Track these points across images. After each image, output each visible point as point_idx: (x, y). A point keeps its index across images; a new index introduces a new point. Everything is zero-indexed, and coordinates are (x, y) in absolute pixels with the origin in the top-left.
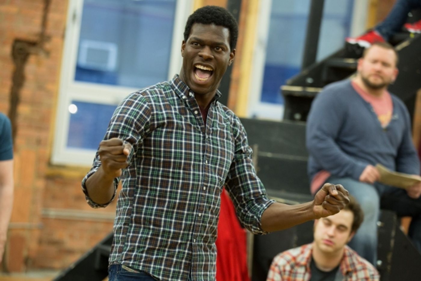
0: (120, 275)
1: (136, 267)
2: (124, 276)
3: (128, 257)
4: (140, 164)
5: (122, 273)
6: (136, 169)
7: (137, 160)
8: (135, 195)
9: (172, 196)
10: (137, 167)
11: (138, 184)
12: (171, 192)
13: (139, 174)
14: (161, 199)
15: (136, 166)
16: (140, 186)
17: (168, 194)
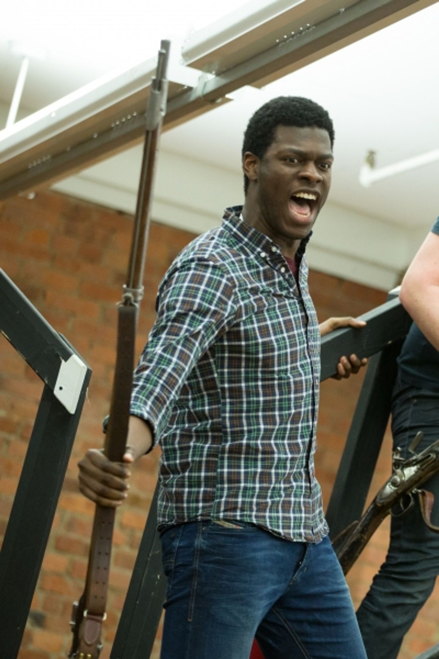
0: (209, 534)
1: (247, 520)
2: (217, 534)
3: (230, 507)
4: (222, 367)
5: (213, 530)
6: (216, 375)
7: (215, 362)
8: (223, 415)
9: (284, 406)
10: (217, 373)
11: (224, 398)
12: (280, 400)
13: (222, 382)
14: (267, 413)
15: (215, 371)
16: (228, 400)
17: (277, 403)
